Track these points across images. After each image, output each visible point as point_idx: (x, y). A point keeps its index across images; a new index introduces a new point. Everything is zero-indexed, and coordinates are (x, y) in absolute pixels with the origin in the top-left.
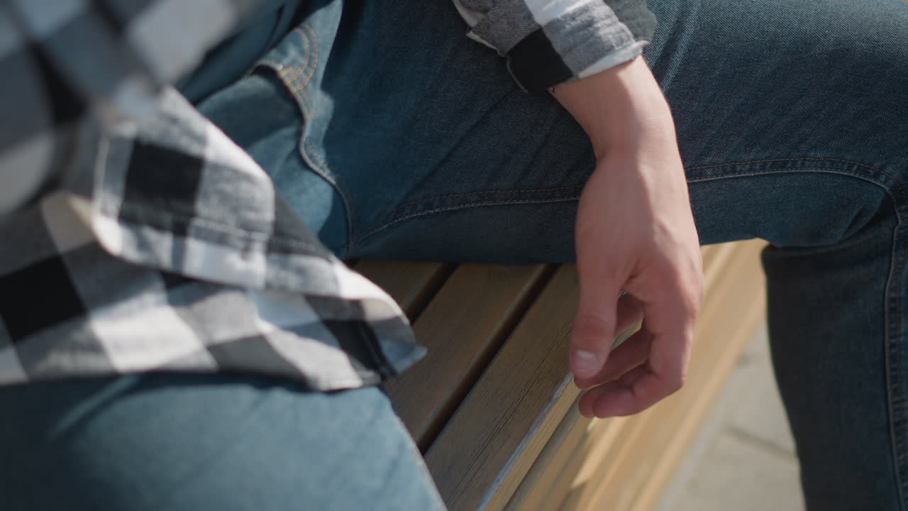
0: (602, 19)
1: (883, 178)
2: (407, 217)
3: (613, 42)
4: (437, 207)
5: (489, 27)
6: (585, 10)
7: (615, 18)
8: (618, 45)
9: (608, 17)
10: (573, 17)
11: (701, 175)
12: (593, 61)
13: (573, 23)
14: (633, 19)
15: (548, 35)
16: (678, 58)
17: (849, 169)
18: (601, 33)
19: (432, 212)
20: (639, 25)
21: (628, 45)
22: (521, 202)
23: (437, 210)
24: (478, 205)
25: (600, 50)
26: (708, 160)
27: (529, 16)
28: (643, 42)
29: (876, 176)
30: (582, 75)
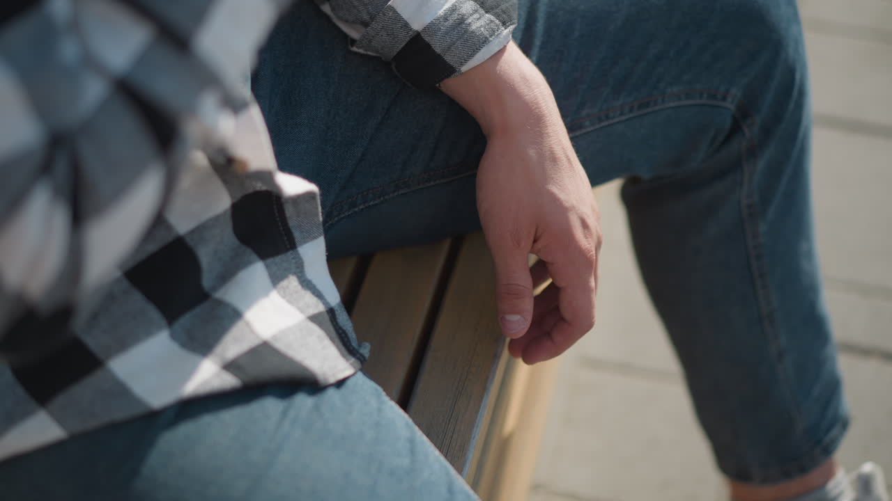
0: (471, 15)
1: (729, 99)
2: (336, 219)
3: (486, 33)
4: (360, 204)
5: (370, 41)
6: (453, 9)
7: (482, 12)
8: (491, 36)
9: (476, 11)
10: (445, 18)
11: (581, 127)
12: (472, 55)
13: (446, 24)
14: (497, 8)
15: (427, 39)
16: (540, 27)
17: (701, 97)
18: (474, 27)
19: (356, 209)
20: (504, 12)
21: (499, 34)
22: (432, 183)
23: (361, 207)
24: (396, 194)
25: (476, 43)
26: (584, 113)
27: (406, 25)
28: (511, 28)
29: (724, 99)
30: (464, 69)
